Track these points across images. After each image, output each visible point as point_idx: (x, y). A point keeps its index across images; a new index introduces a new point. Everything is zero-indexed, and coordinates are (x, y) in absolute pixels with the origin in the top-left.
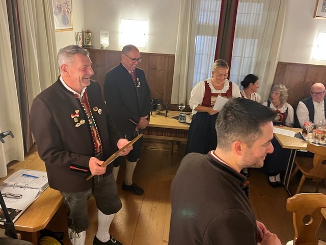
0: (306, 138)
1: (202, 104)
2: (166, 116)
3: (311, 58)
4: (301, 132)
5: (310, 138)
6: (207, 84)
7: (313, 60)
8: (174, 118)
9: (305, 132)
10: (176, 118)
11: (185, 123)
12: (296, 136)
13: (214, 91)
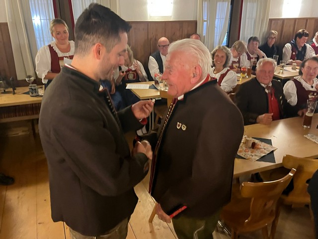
0: (159, 88)
1: (51, 70)
2: (14, 93)
3: (149, 16)
4: (154, 84)
5: (161, 87)
6: (51, 48)
7: (150, 17)
8: (24, 93)
9: (157, 83)
10: (27, 93)
11: (38, 96)
12: (150, 88)
13: (60, 54)
